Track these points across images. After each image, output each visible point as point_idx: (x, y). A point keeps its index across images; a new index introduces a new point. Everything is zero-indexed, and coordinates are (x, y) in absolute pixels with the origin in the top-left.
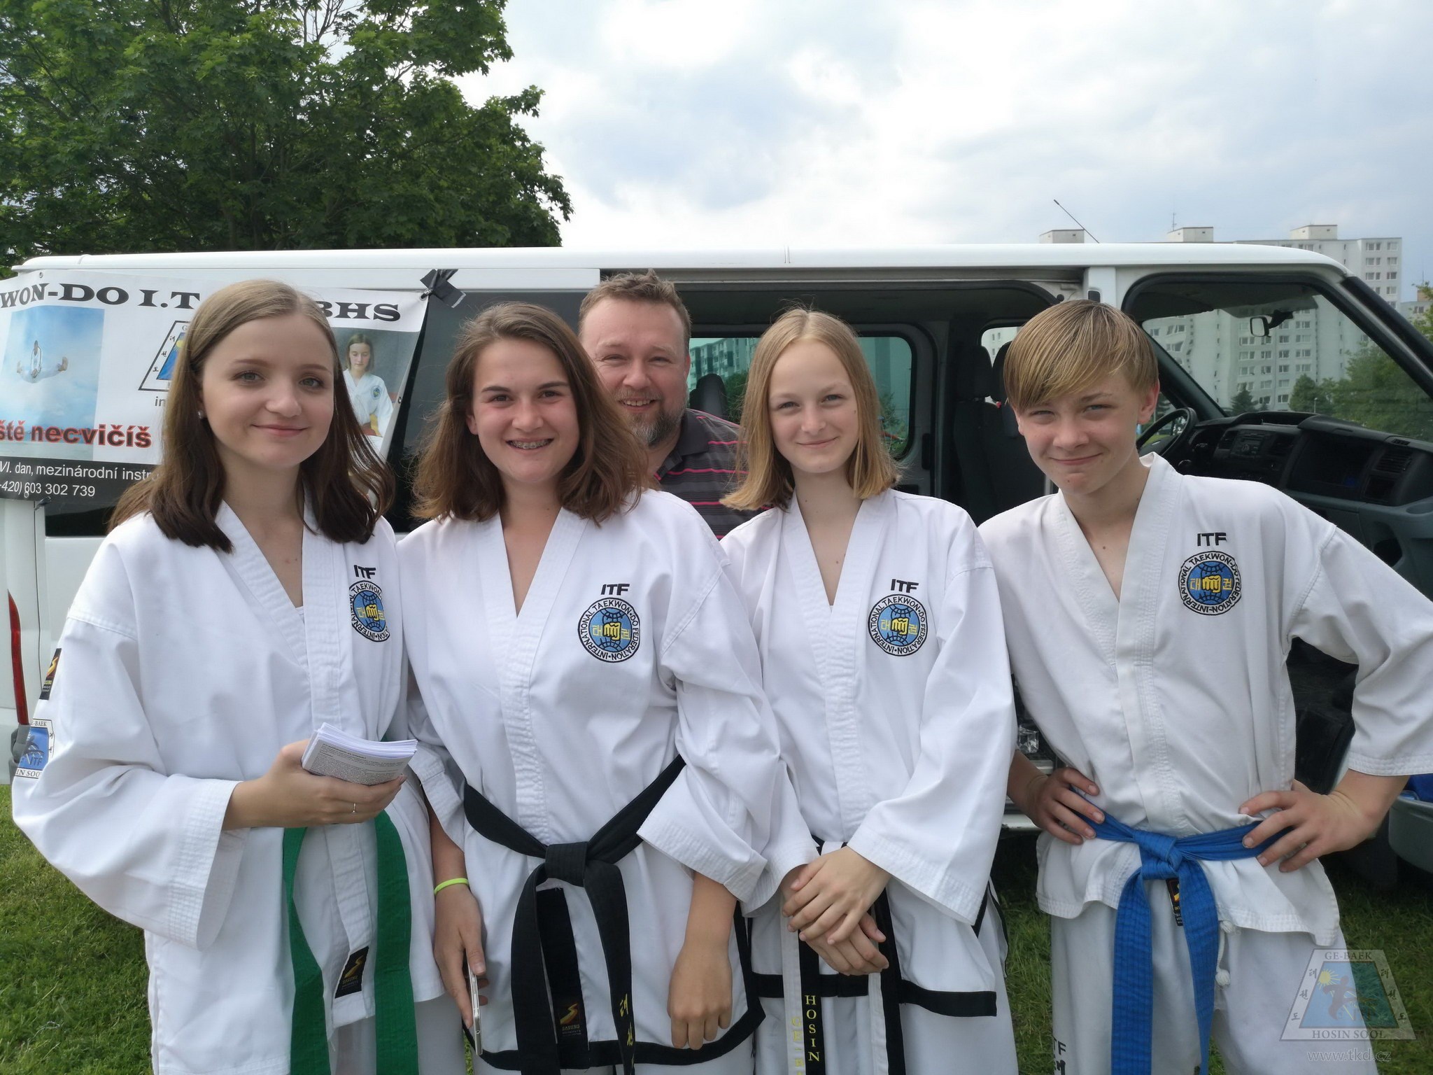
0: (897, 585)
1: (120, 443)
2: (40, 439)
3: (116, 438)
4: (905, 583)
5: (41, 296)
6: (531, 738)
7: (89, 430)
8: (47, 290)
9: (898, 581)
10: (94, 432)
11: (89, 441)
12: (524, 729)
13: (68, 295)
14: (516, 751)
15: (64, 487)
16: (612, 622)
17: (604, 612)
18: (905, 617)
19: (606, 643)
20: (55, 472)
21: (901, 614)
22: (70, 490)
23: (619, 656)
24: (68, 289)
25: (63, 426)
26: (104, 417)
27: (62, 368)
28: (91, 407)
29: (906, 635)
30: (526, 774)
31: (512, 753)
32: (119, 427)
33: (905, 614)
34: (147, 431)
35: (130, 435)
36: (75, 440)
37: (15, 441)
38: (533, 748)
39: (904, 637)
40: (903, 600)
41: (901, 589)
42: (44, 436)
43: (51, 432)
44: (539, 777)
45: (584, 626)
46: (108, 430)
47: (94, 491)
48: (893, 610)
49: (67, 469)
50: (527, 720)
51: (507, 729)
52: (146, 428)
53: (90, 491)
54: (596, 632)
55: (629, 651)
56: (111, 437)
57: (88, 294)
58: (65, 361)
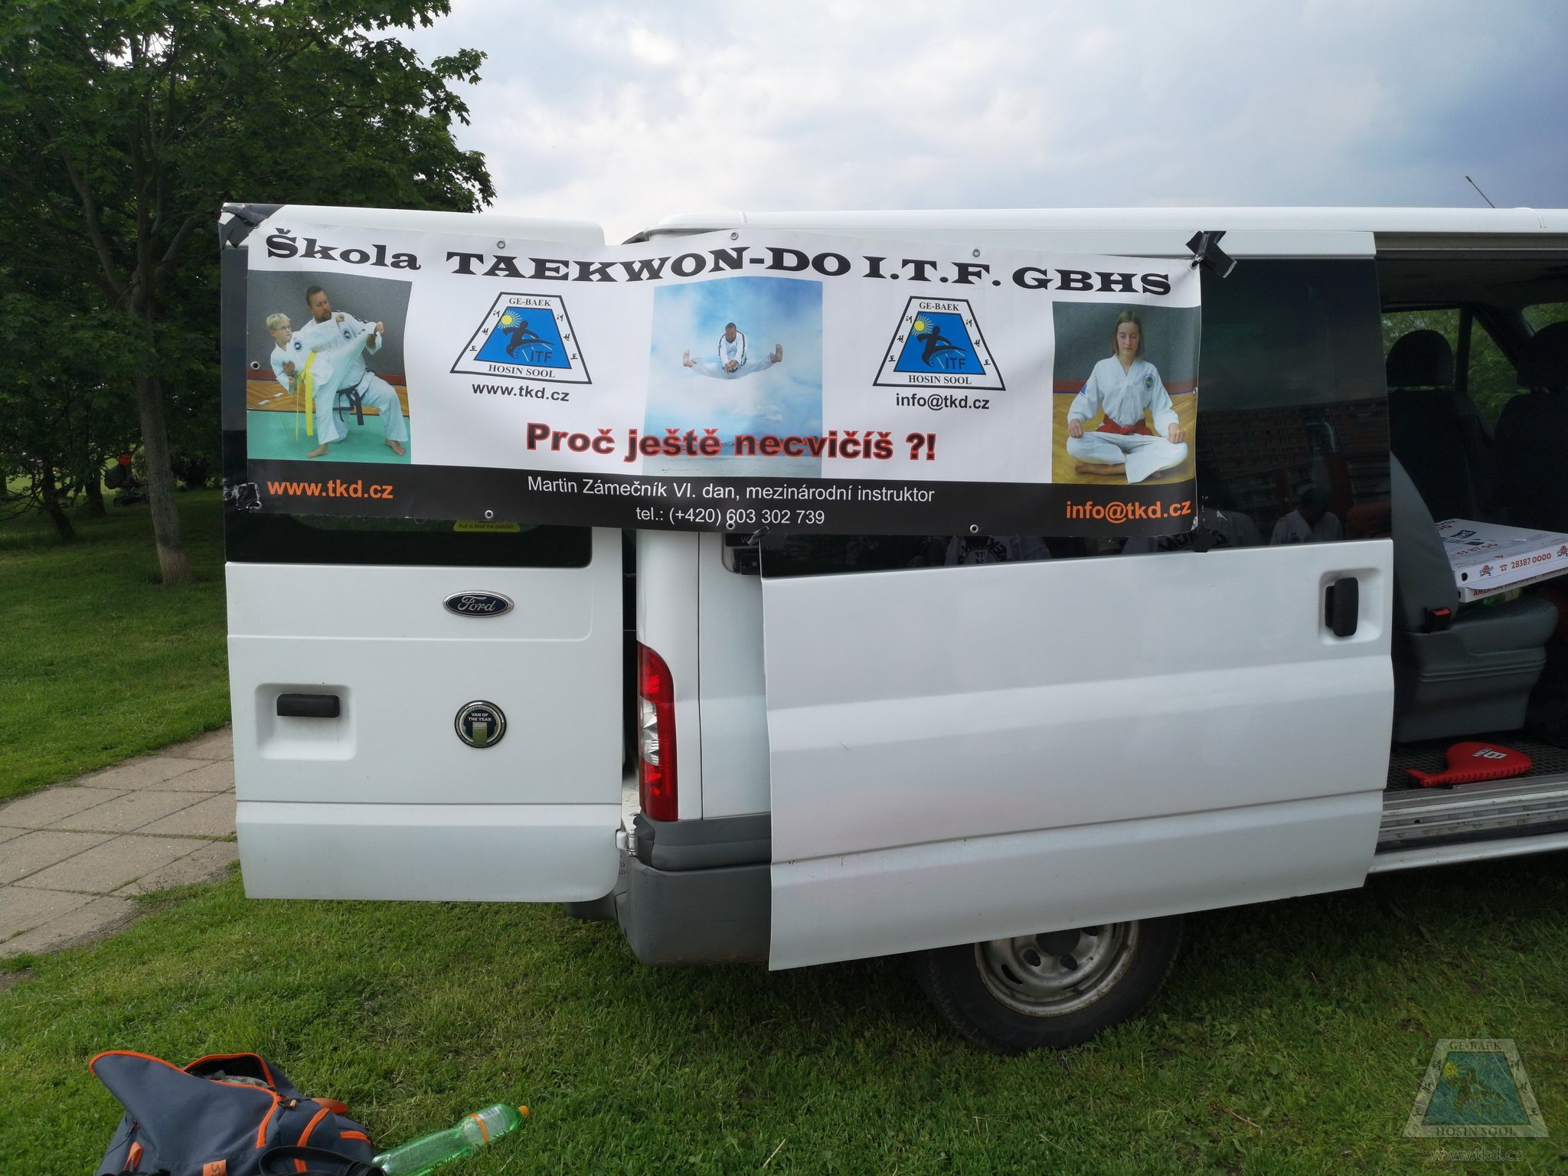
1: (855, 454)
2: (752, 452)
3: (850, 448)
5: (736, 264)
7: (816, 438)
8: (746, 256)
10: (823, 441)
11: (817, 452)
13: (778, 264)
15: (786, 514)
20: (774, 494)
22: (794, 517)
24: (778, 254)
25: (783, 434)
26: (835, 420)
27: (775, 359)
28: (815, 409)
32: (854, 433)
34: (889, 438)
35: (867, 443)
36: (799, 453)
37: (701, 456)
43: (767, 443)
46: (841, 437)
49: (790, 490)
52: (887, 434)
53: (818, 518)
56: (845, 447)
57: (802, 262)
58: (779, 350)
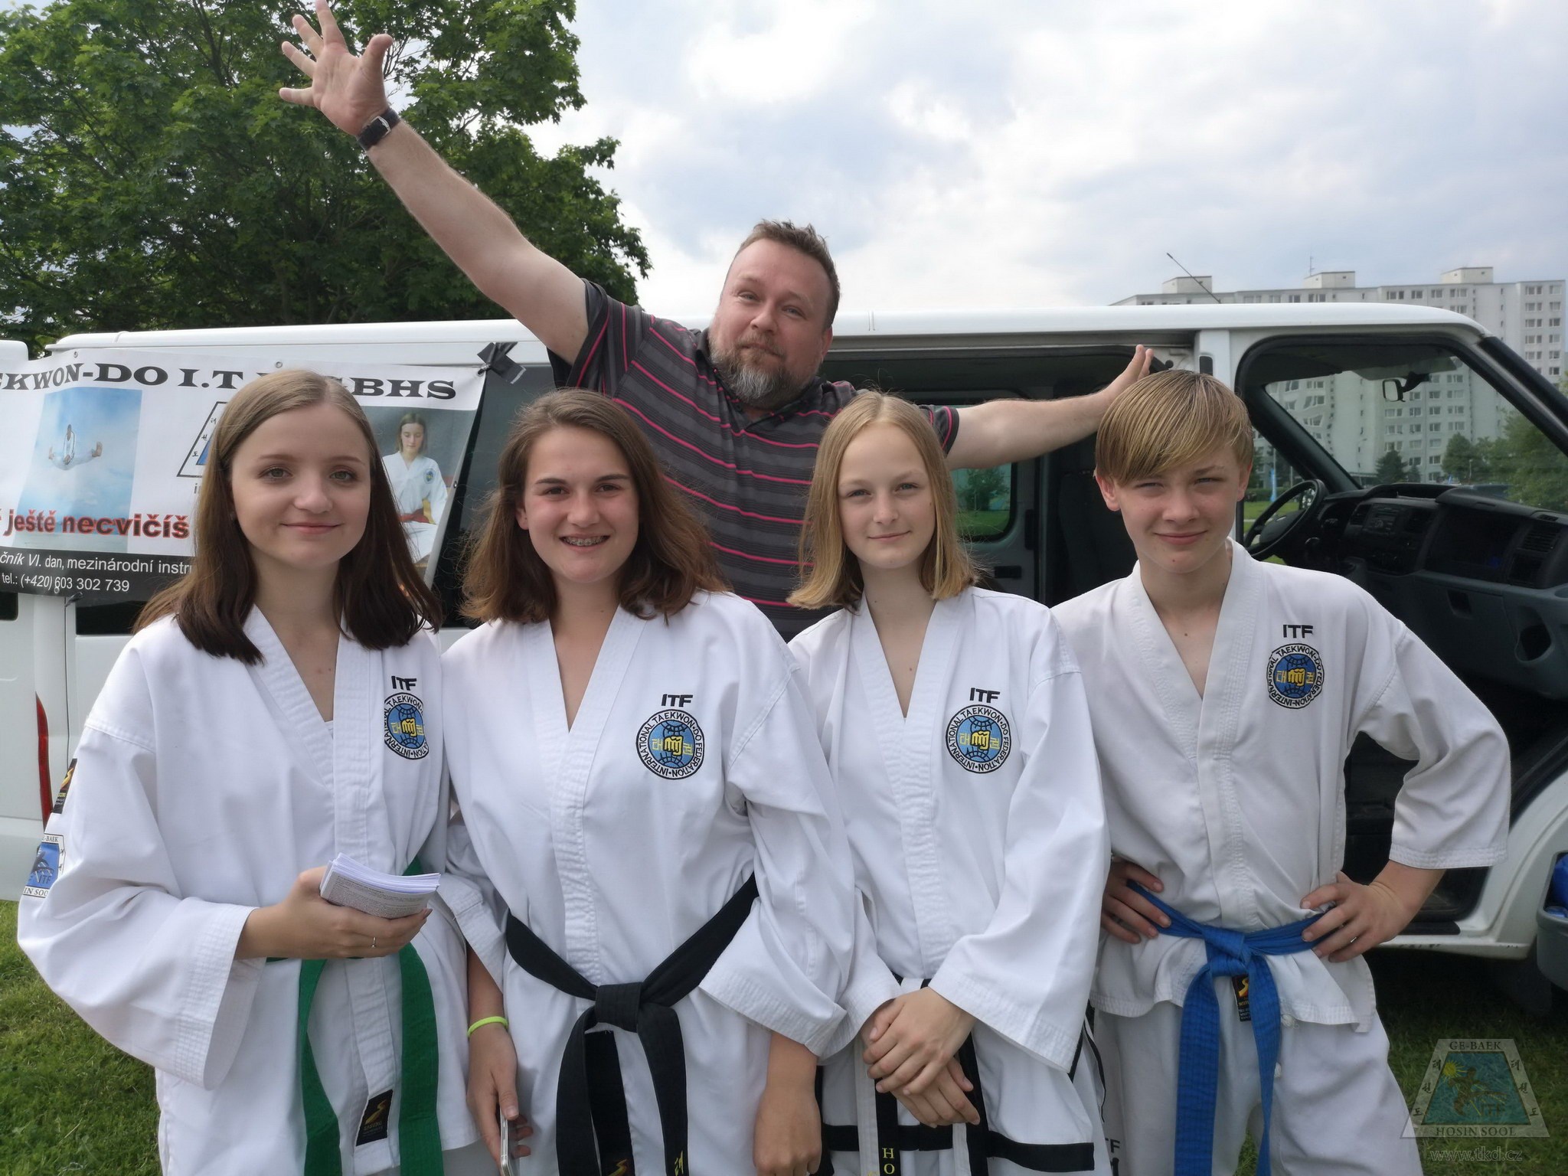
0: (977, 694)
1: (156, 533)
2: (72, 530)
3: (152, 529)
4: (986, 692)
5: (75, 377)
6: (583, 863)
7: (123, 520)
8: (82, 370)
9: (978, 690)
10: (129, 523)
11: (123, 532)
12: (577, 854)
13: (103, 376)
14: (567, 878)
15: (97, 582)
16: (674, 735)
17: (665, 724)
18: (987, 730)
19: (667, 758)
20: (87, 566)
21: (981, 726)
22: (103, 585)
23: (681, 773)
24: (104, 369)
25: (96, 516)
26: (140, 506)
27: (96, 454)
28: (126, 496)
29: (988, 750)
30: (577, 903)
31: (562, 880)
32: (155, 516)
33: (986, 726)
34: (185, 521)
35: (167, 525)
36: (108, 532)
37: (45, 533)
38: (585, 874)
39: (985, 752)
40: (983, 711)
41: (981, 699)
42: (76, 527)
43: (84, 523)
44: (591, 907)
45: (643, 739)
46: (144, 520)
47: (128, 586)
48: (973, 723)
49: (100, 562)
50: (580, 844)
51: (557, 855)
52: (184, 518)
53: (123, 586)
54: (656, 746)
55: (691, 767)
56: (147, 527)
57: (125, 374)
58: (99, 447)
